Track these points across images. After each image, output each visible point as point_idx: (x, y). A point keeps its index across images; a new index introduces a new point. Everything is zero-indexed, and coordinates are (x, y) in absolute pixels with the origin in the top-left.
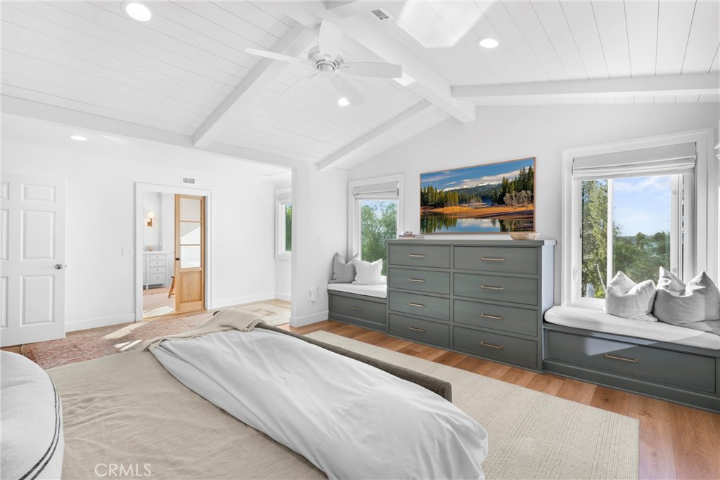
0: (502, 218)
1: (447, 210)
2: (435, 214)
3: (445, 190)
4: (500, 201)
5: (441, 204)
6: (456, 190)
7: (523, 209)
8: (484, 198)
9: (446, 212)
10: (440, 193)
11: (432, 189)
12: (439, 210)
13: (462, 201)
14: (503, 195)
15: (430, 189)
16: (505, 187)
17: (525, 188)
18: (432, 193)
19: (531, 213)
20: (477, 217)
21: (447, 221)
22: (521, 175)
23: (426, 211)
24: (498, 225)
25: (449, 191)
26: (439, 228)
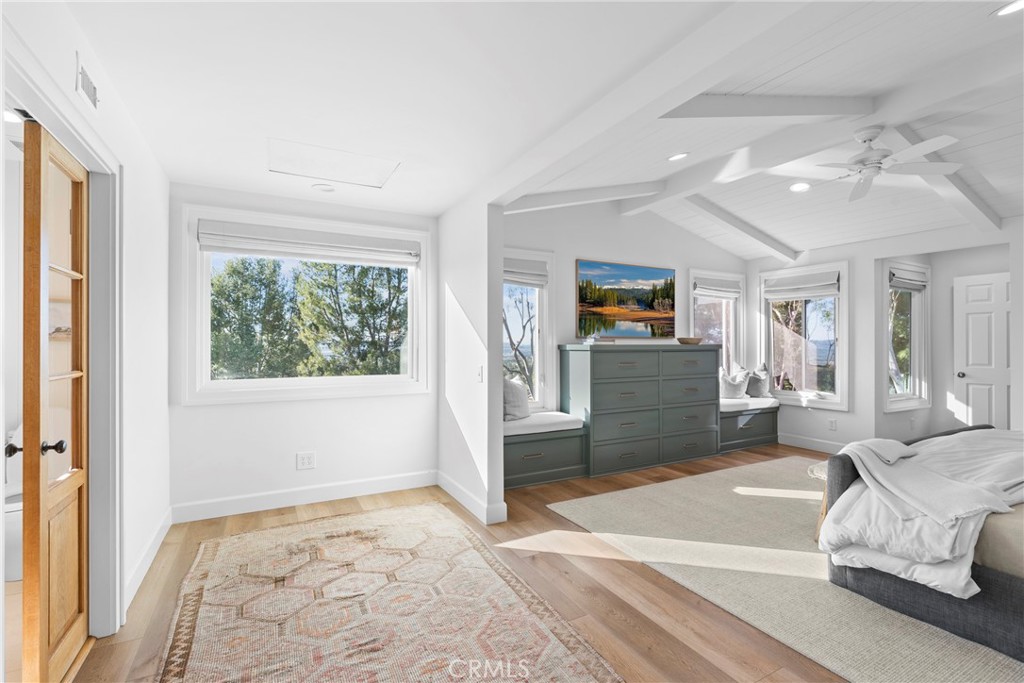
0: (652, 322)
1: (606, 310)
2: (594, 313)
3: (606, 287)
4: (650, 306)
5: (600, 303)
6: (615, 289)
7: (666, 315)
8: (639, 302)
9: (605, 313)
10: (599, 289)
11: (591, 284)
12: (598, 309)
13: (621, 302)
14: (653, 300)
15: (589, 283)
16: (654, 292)
17: (668, 297)
18: (591, 289)
19: (672, 319)
20: (634, 320)
21: (606, 322)
22: (666, 284)
23: (585, 309)
24: (649, 329)
25: (608, 289)
26: (599, 330)
